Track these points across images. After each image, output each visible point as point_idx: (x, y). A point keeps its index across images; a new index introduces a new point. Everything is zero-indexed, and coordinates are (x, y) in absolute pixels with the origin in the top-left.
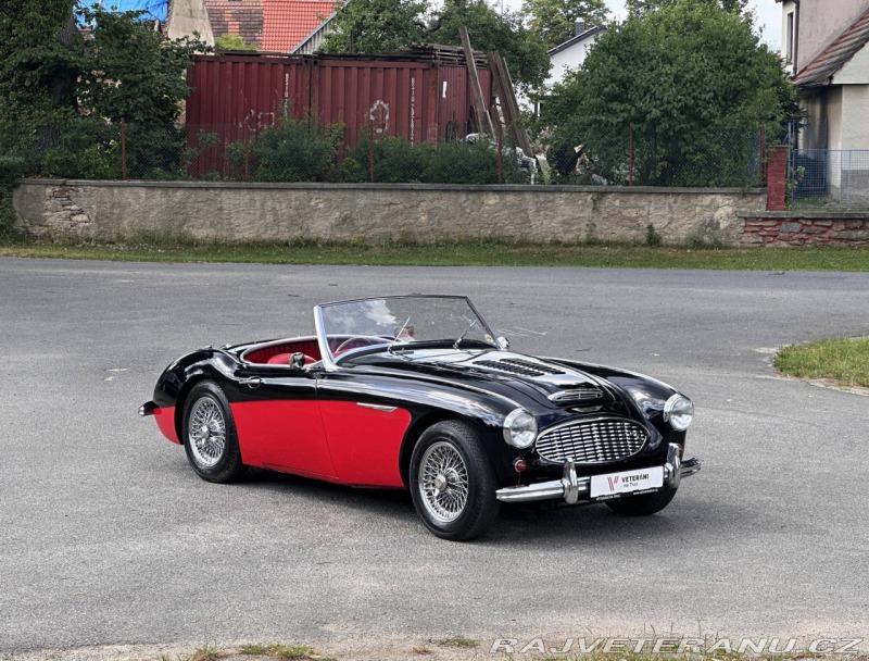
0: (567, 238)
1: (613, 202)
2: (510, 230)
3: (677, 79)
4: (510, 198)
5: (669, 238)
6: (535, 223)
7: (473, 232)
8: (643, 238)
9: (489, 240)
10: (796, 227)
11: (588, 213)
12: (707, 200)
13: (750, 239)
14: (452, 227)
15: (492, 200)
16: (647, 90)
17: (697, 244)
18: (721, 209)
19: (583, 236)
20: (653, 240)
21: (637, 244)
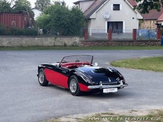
0: (50, 45)
1: (58, 39)
2: (40, 44)
3: (69, 17)
4: (40, 38)
5: (68, 45)
6: (44, 43)
7: (33, 44)
8: (63, 45)
9: (36, 46)
10: (90, 43)
11: (54, 41)
12: (74, 38)
13: (82, 45)
14: (30, 44)
15: (37, 39)
16: (64, 19)
17: (73, 46)
18: (77, 40)
19: (53, 45)
20: (65, 45)
21: (62, 46)
